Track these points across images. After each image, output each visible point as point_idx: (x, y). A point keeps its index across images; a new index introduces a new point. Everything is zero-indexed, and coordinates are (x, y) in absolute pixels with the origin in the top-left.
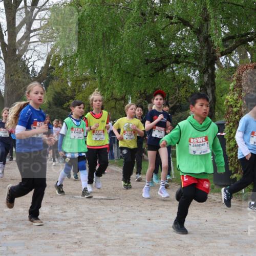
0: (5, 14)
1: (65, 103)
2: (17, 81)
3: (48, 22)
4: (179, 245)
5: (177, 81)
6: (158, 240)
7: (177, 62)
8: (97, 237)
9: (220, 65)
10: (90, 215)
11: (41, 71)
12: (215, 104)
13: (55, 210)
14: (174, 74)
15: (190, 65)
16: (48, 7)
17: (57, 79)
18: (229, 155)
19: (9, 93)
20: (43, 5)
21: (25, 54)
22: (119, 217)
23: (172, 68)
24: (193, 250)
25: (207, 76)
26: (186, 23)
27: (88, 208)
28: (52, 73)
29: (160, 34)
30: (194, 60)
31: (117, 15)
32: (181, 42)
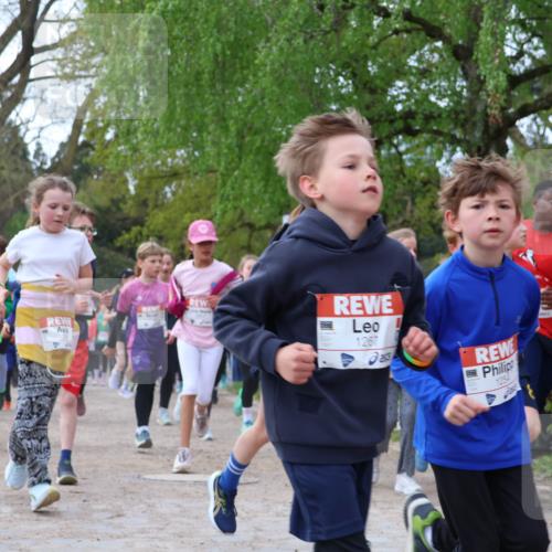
1: (120, 234)
5: (409, 181)
7: (409, 132)
9: (519, 140)
10: (182, 523)
11: (58, 154)
13: (93, 511)
14: (401, 161)
15: (441, 139)
17: (99, 173)
21: (18, 108)
22: (261, 530)
23: (396, 147)
26: (434, 32)
27: (179, 506)
28: (88, 159)
29: (366, 58)
30: (452, 126)
31: (256, 12)
32: (420, 81)
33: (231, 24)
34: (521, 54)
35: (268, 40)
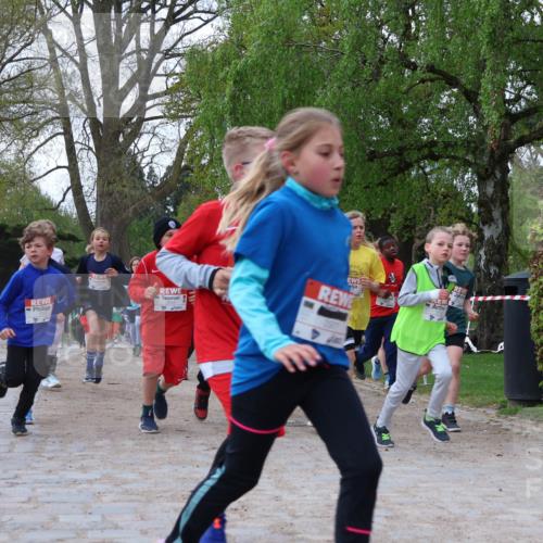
0: (98, 64)
2: (121, 193)
3: (181, 79)
4: (439, 518)
5: (433, 195)
6: (398, 507)
7: (434, 157)
8: (277, 498)
9: (518, 164)
11: (166, 175)
12: (508, 239)
13: (194, 445)
14: (427, 179)
15: (457, 163)
16: (181, 51)
17: (196, 190)
18: (538, 341)
19: (105, 217)
20: (173, 47)
21: (136, 141)
23: (423, 168)
24: (467, 527)
25: (492, 184)
26: (452, 81)
28: (189, 179)
29: (399, 101)
30: (464, 152)
31: (315, 66)
32: (441, 118)
33: (297, 75)
34: (518, 98)
35: (325, 87)
